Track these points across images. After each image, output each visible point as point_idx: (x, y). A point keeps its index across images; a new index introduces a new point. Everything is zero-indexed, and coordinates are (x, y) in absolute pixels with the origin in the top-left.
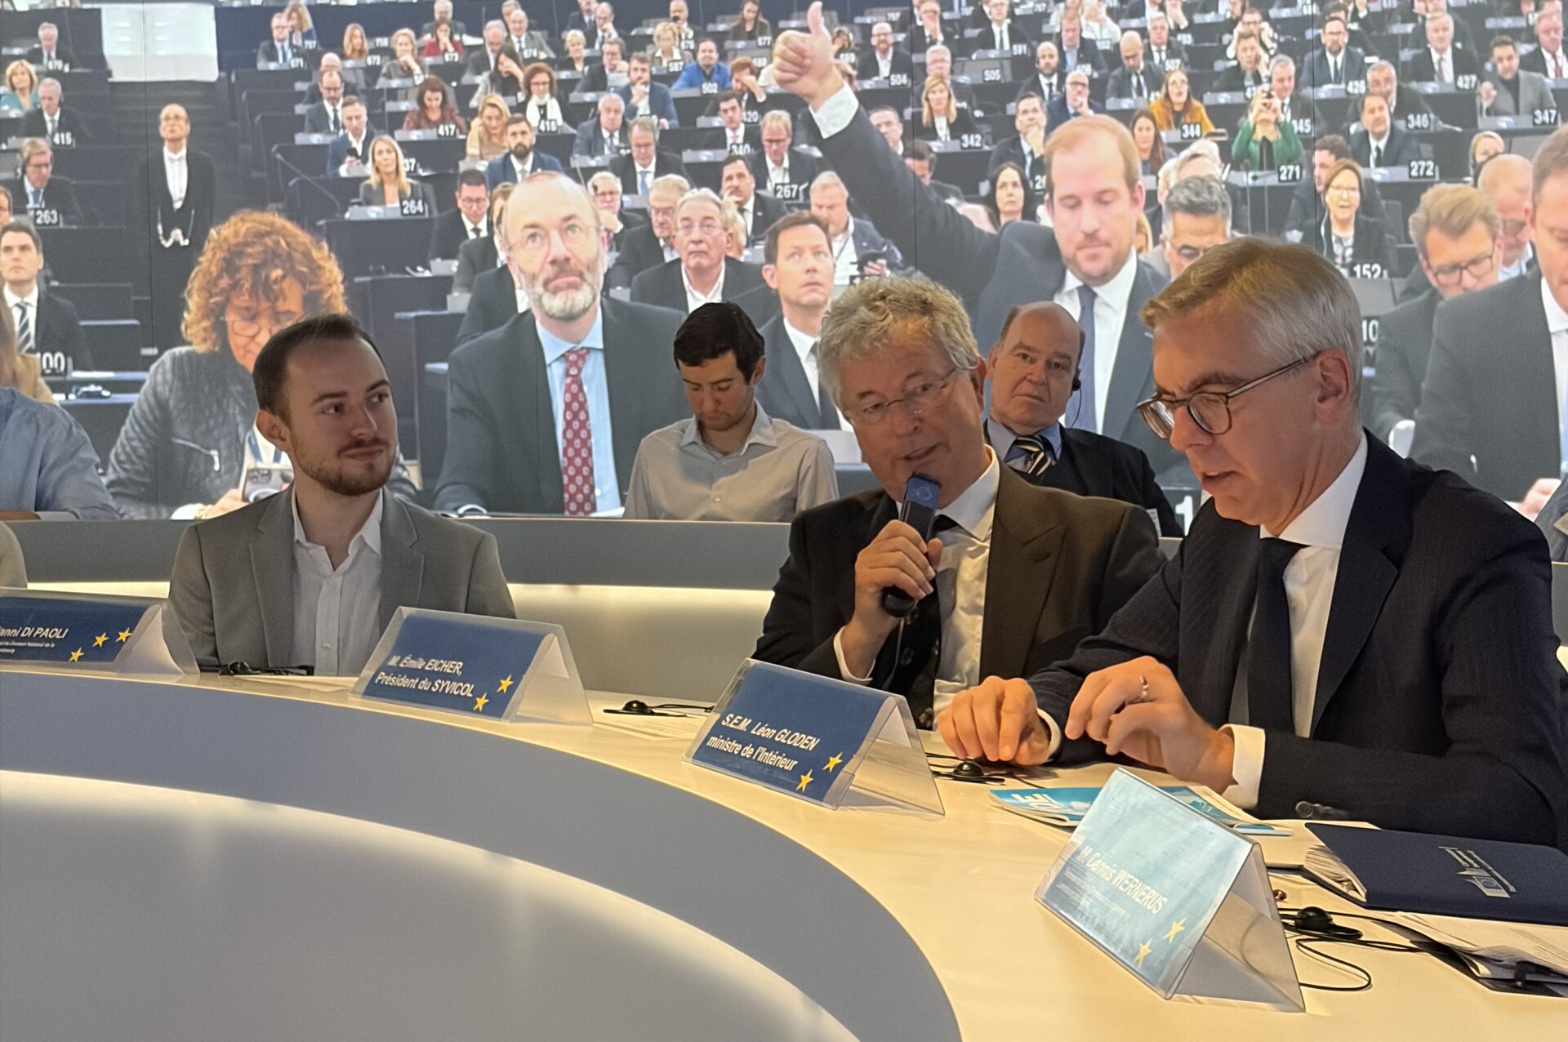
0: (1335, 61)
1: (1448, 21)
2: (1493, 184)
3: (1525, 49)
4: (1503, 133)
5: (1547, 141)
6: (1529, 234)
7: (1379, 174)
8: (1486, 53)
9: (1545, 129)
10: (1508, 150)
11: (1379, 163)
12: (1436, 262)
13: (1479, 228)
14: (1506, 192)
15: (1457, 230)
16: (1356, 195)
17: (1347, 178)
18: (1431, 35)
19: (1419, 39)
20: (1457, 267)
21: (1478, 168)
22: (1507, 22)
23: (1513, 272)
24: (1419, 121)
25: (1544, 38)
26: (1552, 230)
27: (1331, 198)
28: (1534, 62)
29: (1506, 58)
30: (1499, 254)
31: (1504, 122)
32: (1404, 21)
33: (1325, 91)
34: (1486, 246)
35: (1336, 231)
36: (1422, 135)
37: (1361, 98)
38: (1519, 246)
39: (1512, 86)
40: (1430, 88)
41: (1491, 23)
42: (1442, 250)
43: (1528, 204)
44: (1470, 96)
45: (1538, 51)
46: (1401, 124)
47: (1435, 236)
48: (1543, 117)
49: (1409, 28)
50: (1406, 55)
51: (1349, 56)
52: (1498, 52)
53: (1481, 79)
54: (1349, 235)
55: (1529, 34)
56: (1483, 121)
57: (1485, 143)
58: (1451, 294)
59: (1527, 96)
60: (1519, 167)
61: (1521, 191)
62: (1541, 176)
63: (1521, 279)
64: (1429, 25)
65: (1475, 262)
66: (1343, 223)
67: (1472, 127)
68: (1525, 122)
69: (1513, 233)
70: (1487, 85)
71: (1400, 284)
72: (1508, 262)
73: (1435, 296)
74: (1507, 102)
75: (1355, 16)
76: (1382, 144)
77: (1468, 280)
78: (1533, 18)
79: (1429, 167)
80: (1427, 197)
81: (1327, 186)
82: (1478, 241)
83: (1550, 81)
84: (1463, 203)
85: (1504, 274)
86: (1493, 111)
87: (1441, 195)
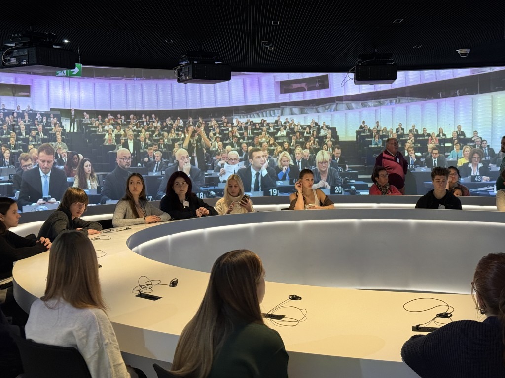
0: (5, 132)
1: (24, 126)
2: (32, 153)
3: (36, 132)
4: (33, 145)
5: (40, 146)
6: (38, 161)
7: (13, 151)
8: (30, 132)
9: (40, 145)
10: (34, 148)
11: (13, 149)
12: (23, 165)
13: (30, 160)
14: (33, 154)
15: (26, 160)
16: (9, 154)
17: (8, 151)
18: (21, 129)
19: (19, 129)
20: (26, 166)
21: (29, 150)
22: (34, 128)
23: (35, 167)
24: (20, 142)
25: (39, 130)
26: (41, 160)
27: (5, 154)
28: (38, 134)
29: (33, 133)
30: (33, 164)
31: (33, 143)
32: (17, 126)
33: (4, 137)
34: (31, 163)
35: (6, 160)
36: (20, 145)
37: (10, 138)
38: (36, 162)
39: (34, 137)
40: (21, 137)
41: (31, 127)
42: (24, 163)
43: (37, 156)
44: (28, 139)
45: (38, 132)
46: (17, 143)
47: (22, 161)
48: (39, 143)
49: (18, 127)
50: (17, 131)
51: (8, 131)
52: (32, 132)
53: (29, 136)
54: (8, 160)
55: (37, 130)
56: (30, 143)
57: (31, 146)
58: (25, 170)
59: (37, 139)
60: (35, 150)
61: (36, 154)
62: (39, 152)
63: (36, 168)
64: (21, 127)
65: (29, 165)
66: (7, 159)
67: (28, 144)
68: (36, 143)
69: (35, 160)
70: (30, 137)
71: (17, 169)
72: (34, 165)
73: (23, 171)
74: (34, 140)
75: (8, 124)
76: (13, 146)
77: (28, 168)
78: (38, 127)
79: (21, 150)
80: (21, 155)
81: (4, 152)
82: (29, 162)
83: (40, 137)
84: (27, 156)
85: (33, 167)
86: (32, 141)
87: (24, 154)
